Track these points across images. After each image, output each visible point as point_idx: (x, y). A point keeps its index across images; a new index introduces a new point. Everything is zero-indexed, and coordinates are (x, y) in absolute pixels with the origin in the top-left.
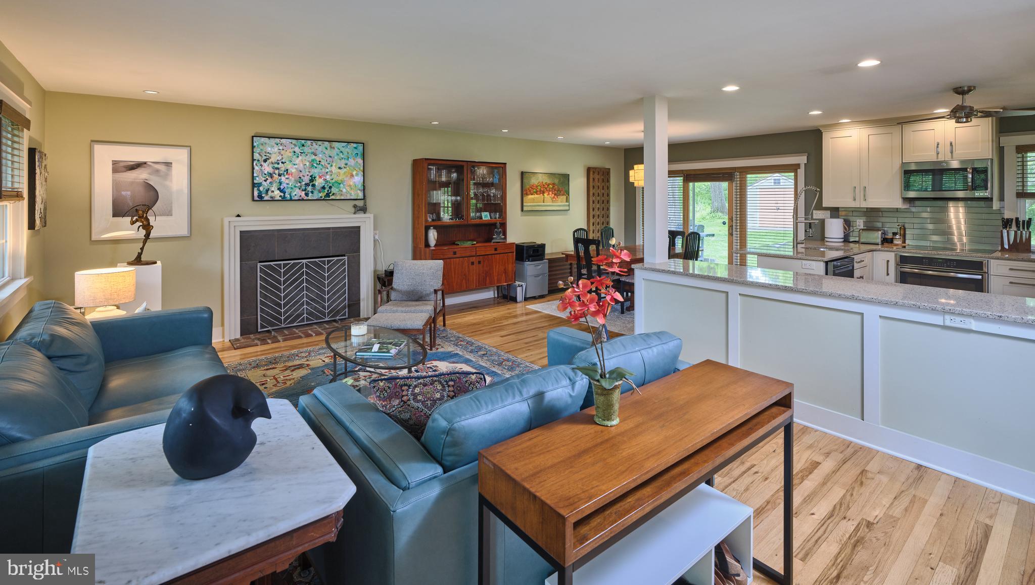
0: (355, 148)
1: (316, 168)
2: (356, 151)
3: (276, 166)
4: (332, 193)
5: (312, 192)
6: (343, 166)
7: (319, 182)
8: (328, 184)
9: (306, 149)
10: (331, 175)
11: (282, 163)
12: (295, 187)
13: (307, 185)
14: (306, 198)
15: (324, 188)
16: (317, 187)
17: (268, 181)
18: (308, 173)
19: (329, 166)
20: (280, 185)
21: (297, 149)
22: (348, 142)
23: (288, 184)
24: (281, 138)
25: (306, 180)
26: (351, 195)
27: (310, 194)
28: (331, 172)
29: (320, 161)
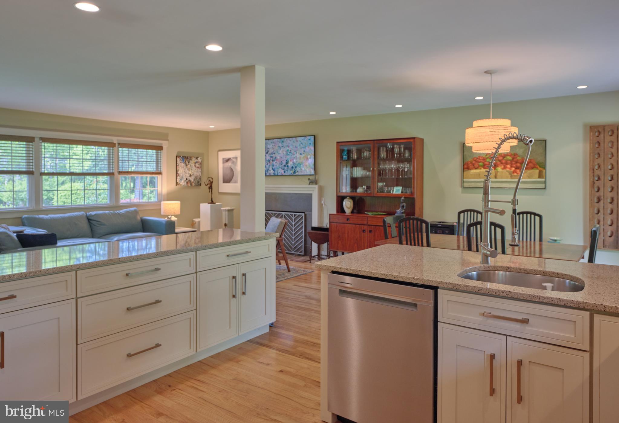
0: (309, 139)
1: (289, 155)
2: (310, 142)
3: (271, 155)
4: (297, 171)
5: (287, 171)
6: (302, 152)
7: (290, 164)
8: (295, 165)
9: (285, 144)
10: (296, 159)
11: (274, 153)
12: (279, 167)
13: (285, 166)
14: (284, 174)
15: (292, 167)
16: (289, 167)
17: (268, 164)
18: (285, 159)
19: (295, 153)
20: (273, 167)
21: (280, 145)
22: (305, 136)
23: (276, 166)
24: (273, 139)
25: (284, 163)
26: (307, 172)
27: (286, 172)
28: (296, 157)
29: (291, 151)
